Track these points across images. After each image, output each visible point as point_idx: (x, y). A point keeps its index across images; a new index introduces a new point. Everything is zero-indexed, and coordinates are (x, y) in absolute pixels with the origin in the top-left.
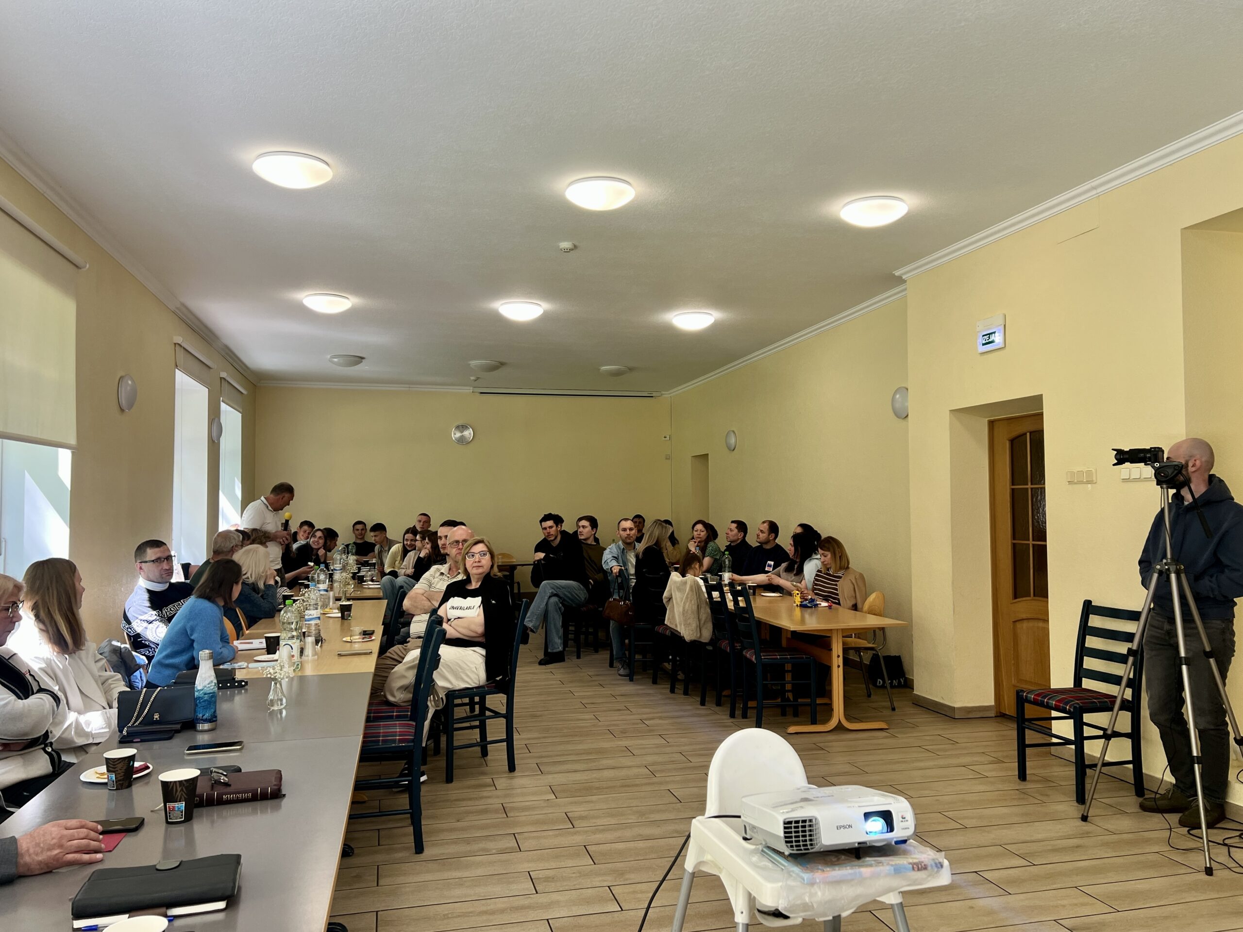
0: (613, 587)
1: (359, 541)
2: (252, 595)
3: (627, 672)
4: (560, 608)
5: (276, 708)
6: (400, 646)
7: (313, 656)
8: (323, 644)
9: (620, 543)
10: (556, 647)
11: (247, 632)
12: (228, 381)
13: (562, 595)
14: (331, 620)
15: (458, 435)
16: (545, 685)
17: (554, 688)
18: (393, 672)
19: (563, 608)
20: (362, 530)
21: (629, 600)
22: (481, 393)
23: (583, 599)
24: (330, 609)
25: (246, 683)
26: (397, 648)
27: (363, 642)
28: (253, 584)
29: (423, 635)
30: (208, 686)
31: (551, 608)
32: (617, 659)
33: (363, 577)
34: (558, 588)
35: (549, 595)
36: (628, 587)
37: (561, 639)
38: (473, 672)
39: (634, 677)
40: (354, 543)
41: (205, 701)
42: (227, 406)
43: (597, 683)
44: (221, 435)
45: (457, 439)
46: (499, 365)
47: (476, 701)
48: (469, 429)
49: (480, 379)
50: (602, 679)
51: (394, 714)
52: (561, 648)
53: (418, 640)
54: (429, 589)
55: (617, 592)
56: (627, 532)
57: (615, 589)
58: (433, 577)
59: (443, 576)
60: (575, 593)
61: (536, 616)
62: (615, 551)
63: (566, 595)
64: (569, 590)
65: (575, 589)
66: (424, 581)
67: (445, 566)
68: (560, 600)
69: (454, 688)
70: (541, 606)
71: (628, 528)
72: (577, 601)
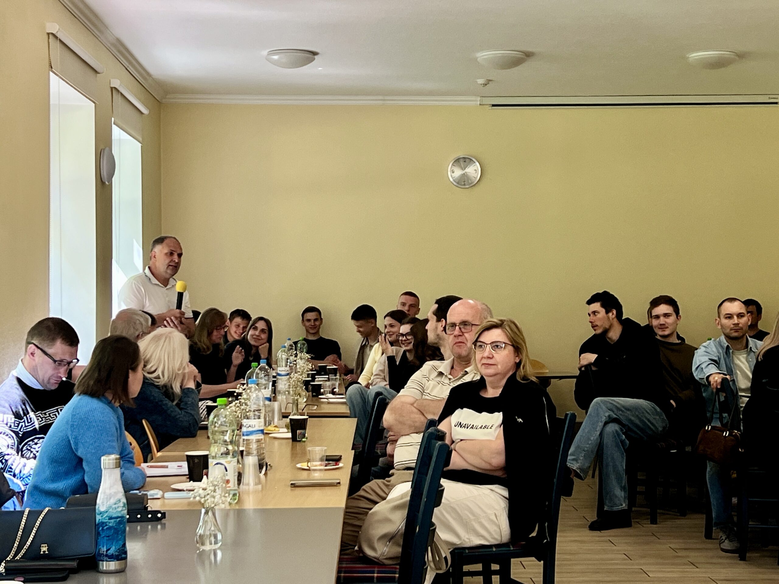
0: (710, 409)
1: (311, 338)
2: (164, 402)
3: (735, 545)
4: (622, 442)
5: (207, 547)
6: (379, 481)
7: (256, 484)
8: (268, 472)
9: (723, 338)
10: (618, 502)
11: (159, 454)
12: (121, 94)
13: (625, 422)
14: (276, 443)
15: (458, 172)
16: (602, 560)
17: (617, 564)
18: (372, 514)
19: (627, 442)
20: (315, 320)
21: (739, 430)
22: (494, 105)
23: (660, 429)
24: (275, 427)
25: (164, 515)
26: (374, 484)
27: (326, 470)
28: (165, 386)
29: (413, 465)
30: (114, 506)
31: (608, 441)
32: (717, 524)
33: (319, 386)
34: (618, 409)
35: (604, 419)
36: (737, 407)
37: (625, 492)
38: (492, 521)
39: (748, 555)
40: (305, 339)
41: (110, 528)
42: (122, 131)
43: (686, 560)
44: (114, 174)
45: (456, 179)
46: (522, 56)
47: (495, 567)
48: (475, 164)
49: (492, 82)
50: (693, 556)
51: (376, 575)
52: (624, 505)
53: (406, 471)
54: (421, 395)
55: (718, 416)
56: (734, 321)
57: (715, 411)
58: (427, 378)
59: (442, 377)
60: (646, 418)
61: (584, 453)
62: (713, 351)
63: (633, 420)
64: (637, 413)
65: (648, 413)
66: (414, 385)
67: (443, 363)
68: (623, 429)
69: (463, 545)
70: (592, 438)
71: (735, 314)
72: (650, 432)
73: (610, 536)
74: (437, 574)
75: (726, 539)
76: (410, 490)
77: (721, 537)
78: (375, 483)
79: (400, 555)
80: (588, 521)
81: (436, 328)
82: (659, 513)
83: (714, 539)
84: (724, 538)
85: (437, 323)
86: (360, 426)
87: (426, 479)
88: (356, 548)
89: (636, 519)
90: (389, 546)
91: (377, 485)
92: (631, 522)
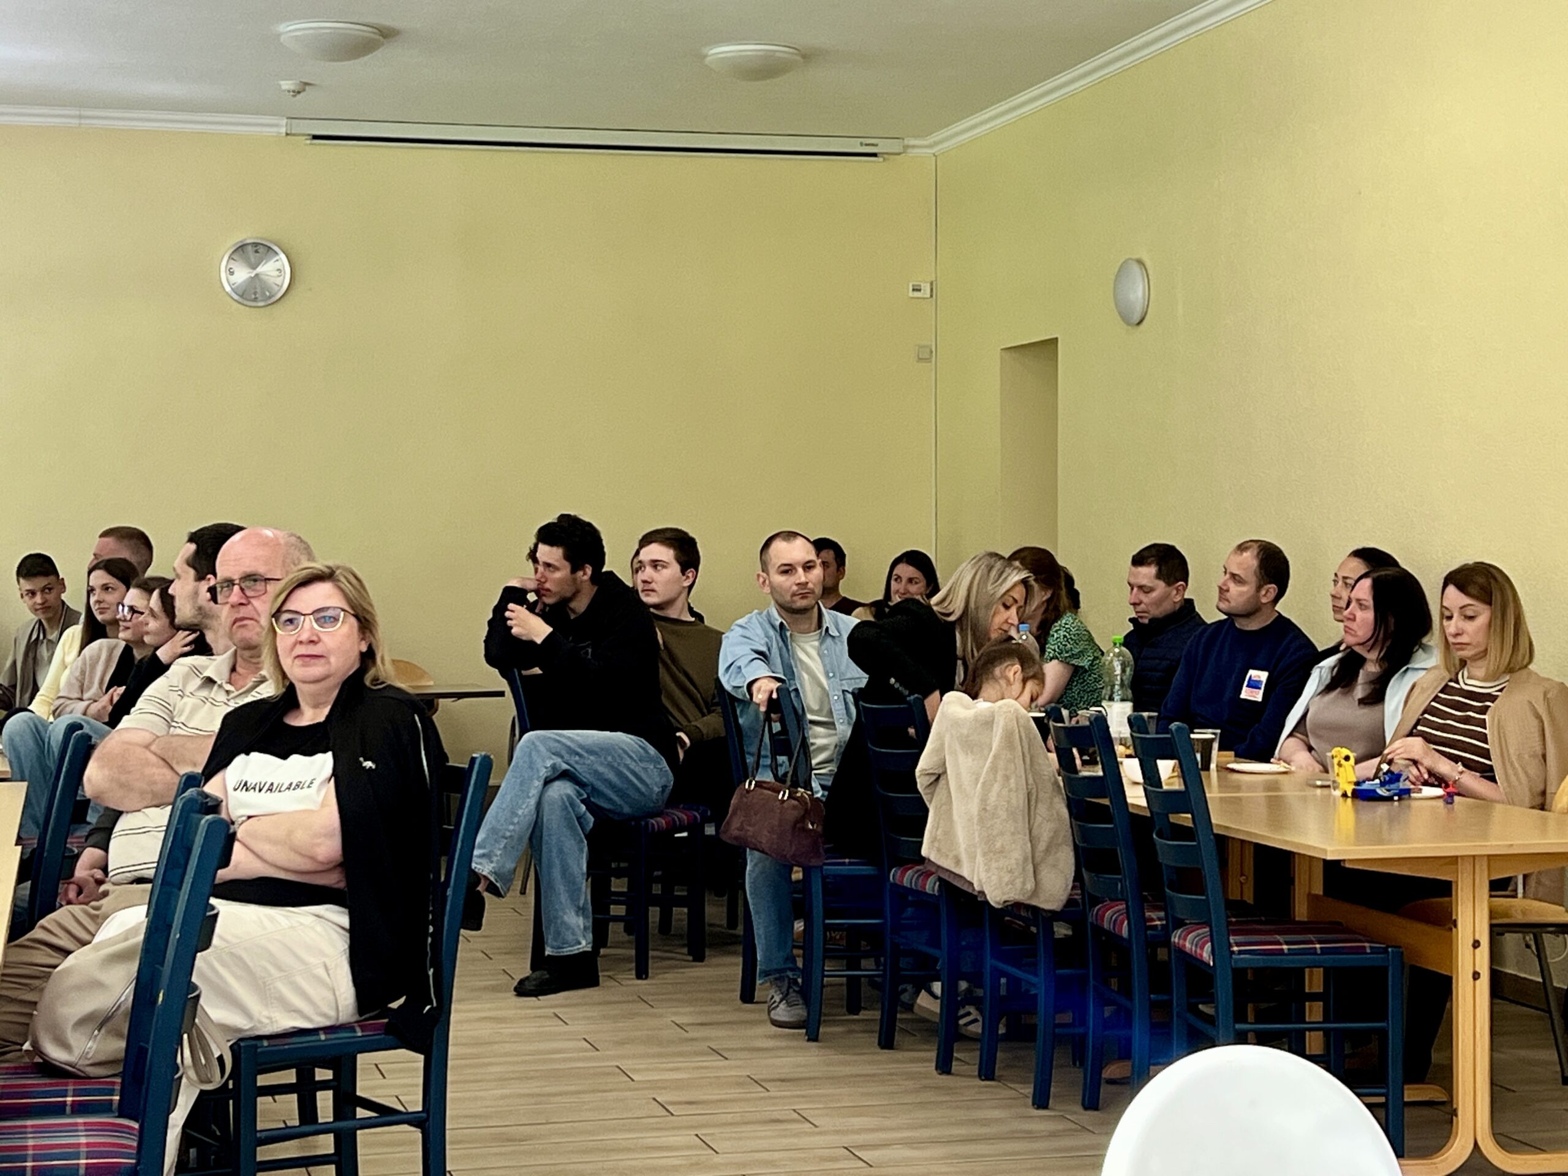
0: (753, 749)
3: (799, 1012)
4: (581, 820)
6: (77, 909)
9: (773, 609)
10: (570, 938)
15: (242, 274)
16: (540, 1052)
17: (570, 1060)
18: (60, 973)
19: (591, 819)
21: (808, 787)
22: (315, 137)
23: (656, 789)
26: (66, 915)
32: (766, 974)
34: (572, 754)
35: (543, 773)
36: (805, 742)
37: (585, 917)
38: (318, 979)
39: (823, 1030)
43: (703, 1046)
45: (237, 287)
46: (372, 35)
47: (323, 1074)
48: (277, 258)
49: (310, 87)
50: (719, 1036)
51: (69, 1099)
52: (584, 943)
53: (135, 886)
54: (167, 728)
55: (768, 761)
56: (800, 578)
57: (763, 753)
58: (180, 693)
59: (212, 689)
60: (629, 769)
61: (505, 841)
62: (757, 635)
63: (603, 773)
64: (610, 759)
65: (631, 757)
66: (151, 707)
67: (214, 660)
68: (582, 791)
69: (257, 1029)
70: (520, 812)
71: (798, 563)
72: (636, 796)
73: (556, 1006)
74: (202, 1092)
75: (781, 1001)
76: (143, 922)
77: (773, 997)
78: (68, 914)
79: (123, 1054)
80: (513, 978)
81: (196, 593)
82: (653, 957)
83: (757, 1003)
84: (777, 998)
85: (197, 583)
86: (34, 801)
87: (178, 896)
88: (27, 1046)
89: (607, 970)
90: (98, 1037)
91: (70, 916)
92: (598, 976)
